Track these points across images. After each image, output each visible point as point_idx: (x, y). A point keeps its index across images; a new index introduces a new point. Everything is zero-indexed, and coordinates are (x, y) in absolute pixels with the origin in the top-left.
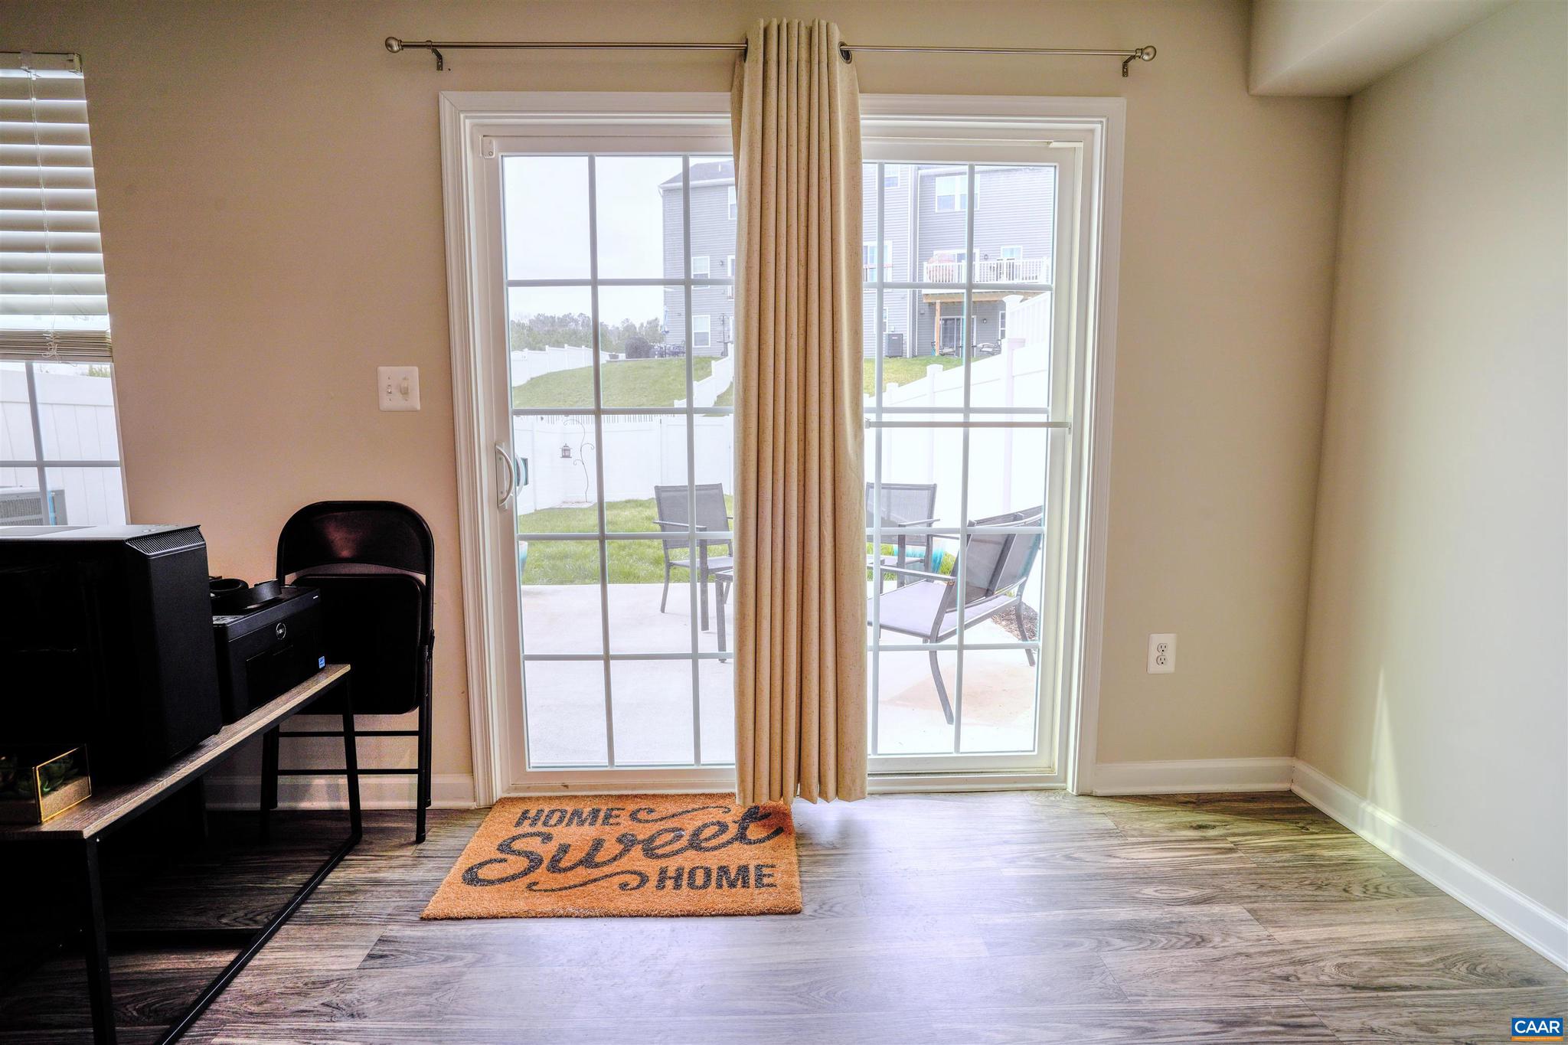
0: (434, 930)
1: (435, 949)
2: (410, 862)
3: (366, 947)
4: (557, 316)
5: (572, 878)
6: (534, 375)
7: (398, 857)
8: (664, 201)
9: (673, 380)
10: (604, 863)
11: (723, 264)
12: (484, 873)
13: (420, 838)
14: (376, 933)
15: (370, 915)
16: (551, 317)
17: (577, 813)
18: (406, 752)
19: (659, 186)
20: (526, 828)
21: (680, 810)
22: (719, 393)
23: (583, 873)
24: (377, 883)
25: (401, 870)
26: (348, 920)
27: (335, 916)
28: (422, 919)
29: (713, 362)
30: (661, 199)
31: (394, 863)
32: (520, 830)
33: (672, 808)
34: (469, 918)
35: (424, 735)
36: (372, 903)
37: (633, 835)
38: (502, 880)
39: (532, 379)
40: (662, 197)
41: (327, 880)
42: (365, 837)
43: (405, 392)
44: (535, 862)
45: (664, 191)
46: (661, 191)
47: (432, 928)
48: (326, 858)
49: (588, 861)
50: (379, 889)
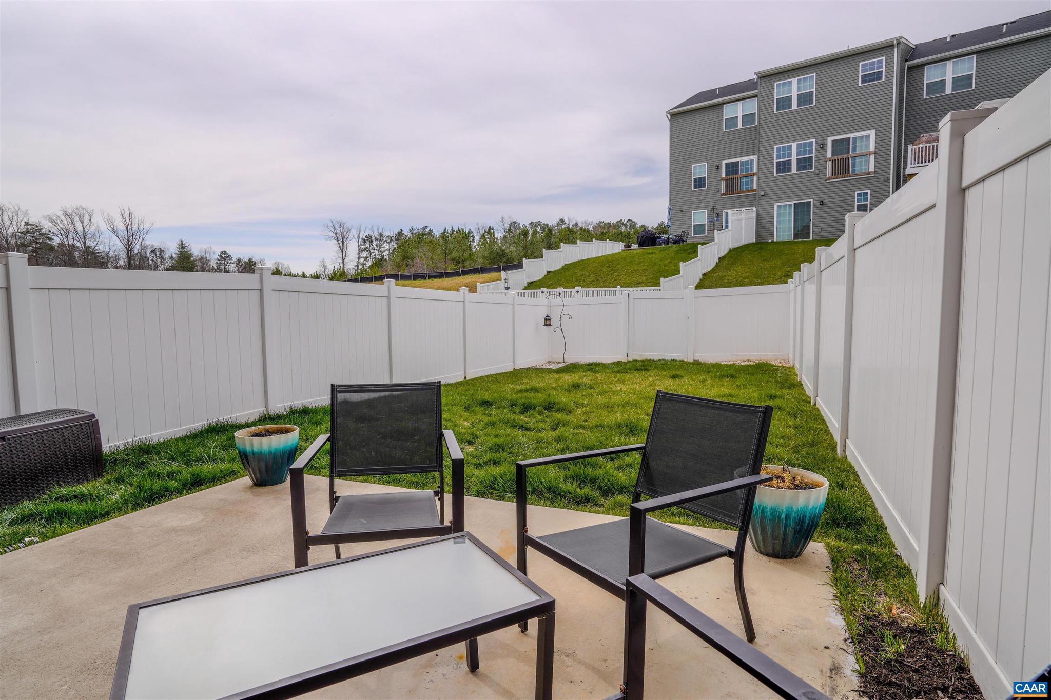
4: (612, 222)
6: (567, 263)
8: (671, 124)
9: (669, 262)
11: (718, 167)
16: (608, 223)
19: (667, 113)
22: (704, 271)
29: (699, 246)
30: (668, 122)
39: (565, 265)
40: (670, 120)
45: (671, 115)
46: (669, 116)
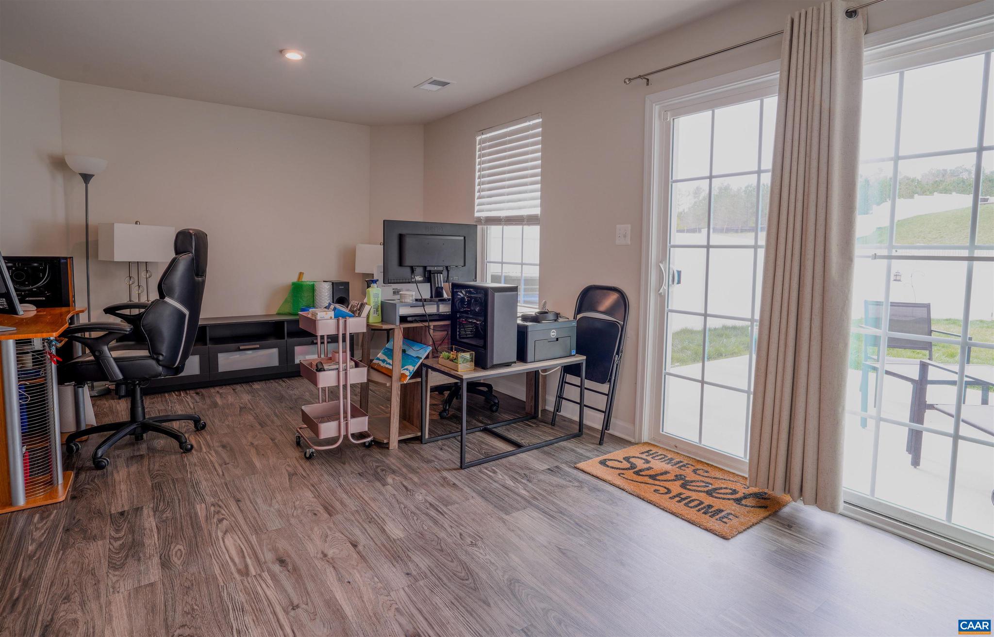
0: (575, 472)
1: (569, 477)
2: (590, 450)
3: (550, 466)
5: (640, 479)
7: (588, 446)
10: (659, 480)
12: (609, 463)
13: (600, 443)
14: (557, 464)
15: (561, 458)
17: (671, 459)
18: (601, 402)
20: (644, 456)
21: (721, 477)
23: (647, 479)
24: (573, 450)
25: (584, 450)
26: (554, 457)
27: (551, 454)
28: (575, 467)
31: (585, 447)
32: (641, 456)
33: (718, 475)
34: (589, 474)
35: (610, 396)
36: (565, 456)
37: (685, 477)
38: (612, 468)
41: (560, 443)
42: (584, 436)
43: (625, 236)
44: (633, 466)
47: (575, 471)
48: (563, 436)
49: (653, 477)
50: (572, 453)
